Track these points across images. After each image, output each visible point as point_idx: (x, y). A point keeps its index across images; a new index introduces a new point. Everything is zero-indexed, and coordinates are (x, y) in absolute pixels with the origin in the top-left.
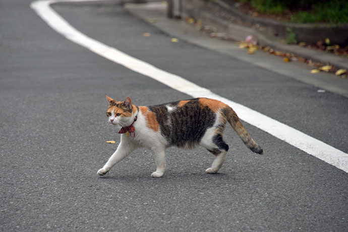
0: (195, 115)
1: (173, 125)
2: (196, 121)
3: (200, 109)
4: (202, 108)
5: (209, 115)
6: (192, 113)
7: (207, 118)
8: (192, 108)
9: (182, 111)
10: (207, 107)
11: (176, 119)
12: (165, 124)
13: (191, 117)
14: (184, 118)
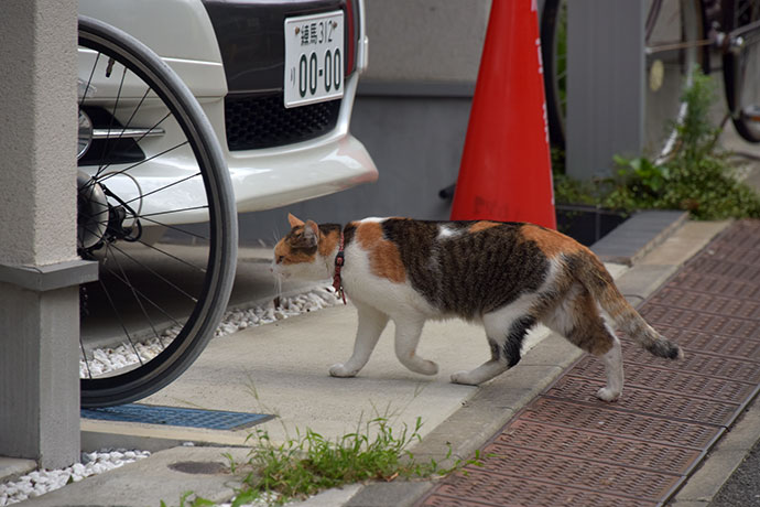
0: (499, 252)
1: (443, 270)
2: (497, 263)
3: (515, 242)
4: (520, 241)
5: (534, 261)
6: (494, 248)
7: (526, 266)
8: (498, 237)
9: (472, 240)
10: (534, 242)
11: (454, 257)
12: (424, 267)
13: (490, 254)
14: (473, 257)
